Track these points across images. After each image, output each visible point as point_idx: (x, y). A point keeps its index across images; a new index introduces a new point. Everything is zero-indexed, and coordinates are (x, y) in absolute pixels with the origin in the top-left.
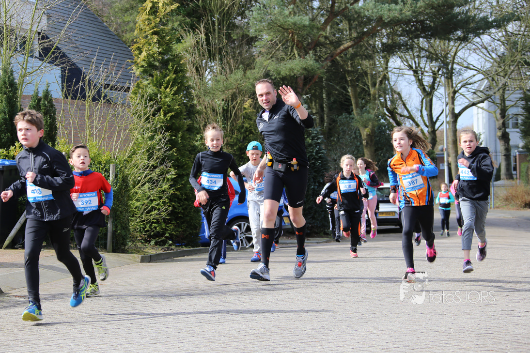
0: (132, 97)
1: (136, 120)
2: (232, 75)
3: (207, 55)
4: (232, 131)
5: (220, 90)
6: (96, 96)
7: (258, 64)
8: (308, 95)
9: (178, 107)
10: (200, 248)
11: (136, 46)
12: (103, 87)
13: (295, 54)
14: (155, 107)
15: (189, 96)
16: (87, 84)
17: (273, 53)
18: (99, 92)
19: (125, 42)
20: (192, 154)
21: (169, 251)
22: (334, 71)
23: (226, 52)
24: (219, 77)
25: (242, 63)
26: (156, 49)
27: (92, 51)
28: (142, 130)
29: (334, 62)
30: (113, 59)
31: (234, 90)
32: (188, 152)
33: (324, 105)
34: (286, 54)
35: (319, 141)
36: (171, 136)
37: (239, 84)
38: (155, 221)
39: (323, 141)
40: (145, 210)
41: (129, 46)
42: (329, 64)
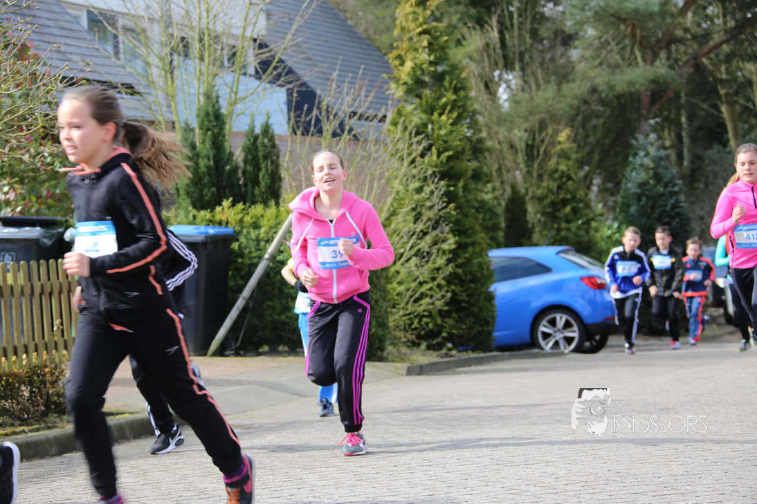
0: (389, 130)
1: (396, 164)
2: (541, 93)
3: (501, 62)
4: (540, 177)
5: (521, 115)
6: (338, 131)
7: (579, 75)
8: (658, 120)
9: (458, 143)
10: (495, 353)
11: (395, 53)
12: (347, 117)
13: (636, 58)
14: (425, 144)
15: (474, 127)
16: (324, 113)
17: (603, 55)
18: (341, 125)
19: (378, 49)
20: (480, 213)
21: (449, 359)
22: (699, 80)
23: (531, 58)
24: (520, 96)
25: (555, 73)
26: (424, 56)
27: (331, 63)
28: (405, 178)
29: (698, 67)
30: (363, 74)
31: (543, 116)
32: (473, 211)
33: (684, 134)
34: (623, 58)
35: (676, 189)
36: (448, 186)
37: (550, 106)
38: (426, 313)
39: (681, 189)
40: (411, 297)
41: (386, 54)
42: (691, 70)
